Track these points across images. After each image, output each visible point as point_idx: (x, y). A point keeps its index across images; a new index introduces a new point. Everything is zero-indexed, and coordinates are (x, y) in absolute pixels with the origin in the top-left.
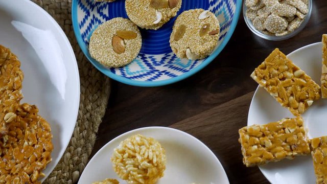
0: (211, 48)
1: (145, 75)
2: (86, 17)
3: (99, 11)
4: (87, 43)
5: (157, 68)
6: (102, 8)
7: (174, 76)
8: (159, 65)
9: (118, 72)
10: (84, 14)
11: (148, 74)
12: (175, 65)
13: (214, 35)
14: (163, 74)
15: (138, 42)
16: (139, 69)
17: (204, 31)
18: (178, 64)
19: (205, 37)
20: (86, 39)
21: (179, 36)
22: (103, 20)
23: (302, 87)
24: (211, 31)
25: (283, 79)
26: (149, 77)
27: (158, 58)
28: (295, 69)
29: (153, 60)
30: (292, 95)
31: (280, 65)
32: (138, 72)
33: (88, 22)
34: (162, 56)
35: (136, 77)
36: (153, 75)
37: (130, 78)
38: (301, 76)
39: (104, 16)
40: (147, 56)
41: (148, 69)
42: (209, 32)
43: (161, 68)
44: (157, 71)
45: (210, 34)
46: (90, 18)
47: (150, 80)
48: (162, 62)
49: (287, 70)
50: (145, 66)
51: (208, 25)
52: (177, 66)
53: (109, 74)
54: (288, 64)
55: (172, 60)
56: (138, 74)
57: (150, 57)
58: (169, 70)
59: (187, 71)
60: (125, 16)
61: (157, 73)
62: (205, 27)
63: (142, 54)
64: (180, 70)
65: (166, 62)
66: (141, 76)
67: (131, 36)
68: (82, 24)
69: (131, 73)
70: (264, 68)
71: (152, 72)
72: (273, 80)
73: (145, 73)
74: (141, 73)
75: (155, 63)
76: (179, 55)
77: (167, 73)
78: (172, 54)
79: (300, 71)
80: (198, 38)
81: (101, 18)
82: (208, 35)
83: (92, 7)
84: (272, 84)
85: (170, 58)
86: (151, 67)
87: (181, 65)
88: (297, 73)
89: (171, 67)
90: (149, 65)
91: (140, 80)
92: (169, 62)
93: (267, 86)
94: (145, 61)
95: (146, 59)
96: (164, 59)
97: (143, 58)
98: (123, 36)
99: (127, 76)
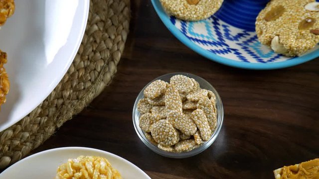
0: (306, 48)
1: (210, 43)
5: (227, 42)
7: (245, 60)
8: (231, 39)
9: (178, 25)
11: (214, 44)
12: (251, 49)
13: (316, 34)
14: (233, 52)
16: (205, 33)
17: (306, 24)
18: (255, 49)
19: (303, 32)
21: (271, 17)
24: (314, 29)
26: (214, 48)
27: (234, 31)
29: (227, 31)
32: (202, 36)
34: (240, 31)
35: (198, 41)
36: (219, 48)
37: (190, 38)
40: (221, 22)
41: (216, 38)
42: (311, 29)
43: (232, 44)
44: (226, 45)
45: (312, 32)
47: (213, 51)
48: (236, 38)
50: (214, 33)
51: (313, 21)
52: (253, 51)
53: (167, 21)
55: (251, 40)
56: (201, 39)
57: (224, 26)
58: (241, 51)
59: (264, 62)
61: (225, 47)
62: (309, 21)
63: (216, 18)
64: (256, 57)
65: (241, 40)
66: (204, 42)
69: (194, 34)
71: (220, 44)
73: (211, 41)
74: (206, 39)
75: (227, 35)
76: (262, 39)
77: (237, 53)
78: (252, 34)
80: (295, 30)
82: (309, 31)
85: (248, 38)
86: (220, 38)
87: (259, 52)
89: (245, 48)
90: (219, 34)
91: (201, 45)
92: (245, 43)
94: (216, 28)
95: (218, 26)
96: (240, 35)
97: (215, 23)
99: (189, 35)
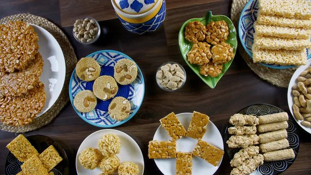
2: (76, 85)
3: (82, 84)
4: (74, 98)
5: (101, 117)
6: (83, 82)
7: (107, 124)
9: (84, 115)
10: (75, 84)
11: (96, 119)
12: (108, 119)
15: (95, 103)
16: (93, 115)
17: (124, 109)
19: (123, 113)
20: (73, 96)
21: (113, 108)
22: (83, 88)
23: (179, 130)
25: (173, 125)
26: (97, 121)
27: (103, 112)
28: (178, 123)
29: (100, 113)
30: (174, 133)
31: (173, 120)
32: (92, 117)
33: (76, 87)
34: (104, 112)
35: (91, 119)
38: (180, 126)
39: (84, 87)
40: (98, 110)
43: (102, 118)
45: (126, 112)
46: (78, 86)
47: (96, 123)
48: (103, 115)
49: (176, 122)
50: (96, 115)
51: (126, 108)
52: (109, 119)
53: (80, 115)
54: (176, 120)
55: (108, 115)
58: (105, 120)
59: (113, 124)
60: (92, 91)
61: (100, 120)
63: (96, 109)
64: (110, 122)
66: (93, 119)
67: (92, 100)
68: (74, 88)
69: (89, 117)
70: (166, 119)
71: (98, 119)
72: (168, 125)
75: (100, 114)
76: (111, 115)
77: (104, 122)
79: (180, 124)
80: (120, 112)
81: (82, 87)
83: (79, 81)
84: (168, 127)
86: (98, 116)
87: (111, 120)
88: (179, 124)
89: (106, 119)
90: (98, 114)
92: (106, 116)
93: (165, 127)
94: (97, 112)
96: (105, 114)
97: (96, 111)
98: (89, 99)
99: (88, 118)
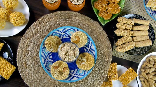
1: (67, 31)
3: (88, 49)
4: (88, 38)
5: (64, 34)
6: (87, 51)
7: (58, 31)
10: (92, 48)
12: (59, 35)
14: (62, 32)
18: (58, 35)
20: (89, 39)
22: (85, 47)
26: (66, 30)
27: (65, 37)
32: (70, 31)
35: (70, 29)
37: (72, 29)
40: (69, 37)
44: (64, 32)
46: (90, 47)
48: (63, 36)
52: (58, 34)
53: (78, 29)
57: (68, 37)
59: (54, 32)
64: (56, 33)
66: (69, 30)
68: (91, 44)
73: (68, 31)
74: (69, 31)
77: (60, 32)
89: (60, 34)
90: (67, 34)
92: (61, 36)
94: (69, 35)
96: (63, 37)
98: (77, 42)
